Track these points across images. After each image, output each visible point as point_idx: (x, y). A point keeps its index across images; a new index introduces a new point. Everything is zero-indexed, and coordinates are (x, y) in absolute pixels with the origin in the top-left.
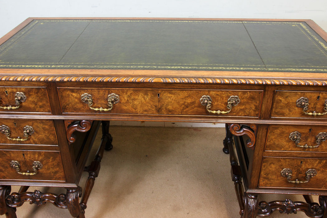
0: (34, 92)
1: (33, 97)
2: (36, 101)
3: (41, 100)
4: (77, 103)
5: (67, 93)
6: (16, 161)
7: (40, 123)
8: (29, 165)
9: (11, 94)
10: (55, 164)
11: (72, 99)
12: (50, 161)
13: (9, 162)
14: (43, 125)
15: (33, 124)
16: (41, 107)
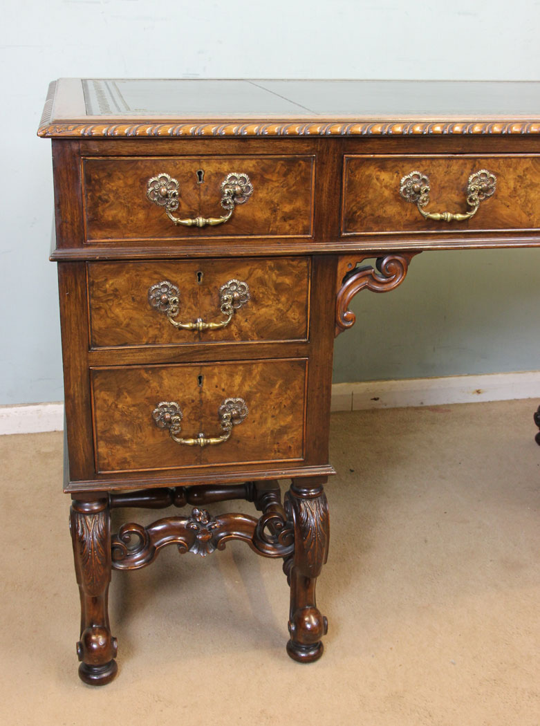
0: (277, 171)
1: (272, 189)
2: (276, 201)
3: (292, 196)
4: (386, 202)
5: (367, 173)
6: (173, 403)
7: (271, 269)
8: (208, 412)
9: (213, 178)
10: (284, 403)
11: (375, 190)
12: (272, 396)
13: (151, 407)
14: (278, 276)
15: (250, 275)
16: (286, 218)
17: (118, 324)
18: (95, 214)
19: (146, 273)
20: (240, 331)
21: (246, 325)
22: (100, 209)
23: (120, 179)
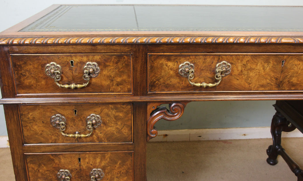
0: (112, 61)
1: (110, 70)
2: (112, 76)
3: (120, 73)
4: (171, 77)
5: (161, 62)
6: (66, 170)
7: (112, 109)
8: (84, 174)
9: (79, 64)
10: (122, 171)
11: (165, 71)
12: (116, 168)
13: (56, 172)
14: (116, 112)
15: (101, 112)
16: (118, 84)
17: (36, 134)
18: (20, 82)
19: (48, 110)
20: (98, 138)
21: (101, 135)
22: (22, 79)
23: (31, 65)
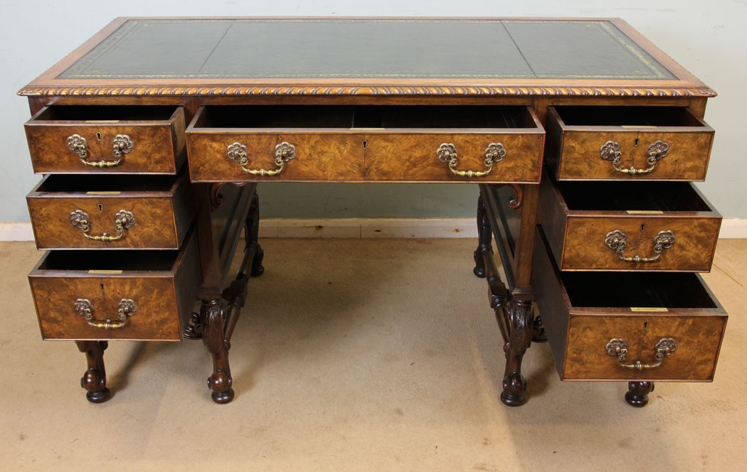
0: (147, 133)
1: (146, 144)
2: (149, 152)
3: (159, 150)
4: (219, 161)
5: (203, 143)
6: (86, 300)
7: (146, 203)
8: (110, 307)
9: (107, 138)
10: (162, 304)
11: (210, 155)
12: (152, 299)
13: (73, 302)
14: (152, 208)
15: (133, 207)
16: (157, 162)
17: (53, 235)
18: (38, 157)
19: (66, 204)
20: (133, 241)
21: (136, 238)
22: (41, 154)
23: (49, 137)
